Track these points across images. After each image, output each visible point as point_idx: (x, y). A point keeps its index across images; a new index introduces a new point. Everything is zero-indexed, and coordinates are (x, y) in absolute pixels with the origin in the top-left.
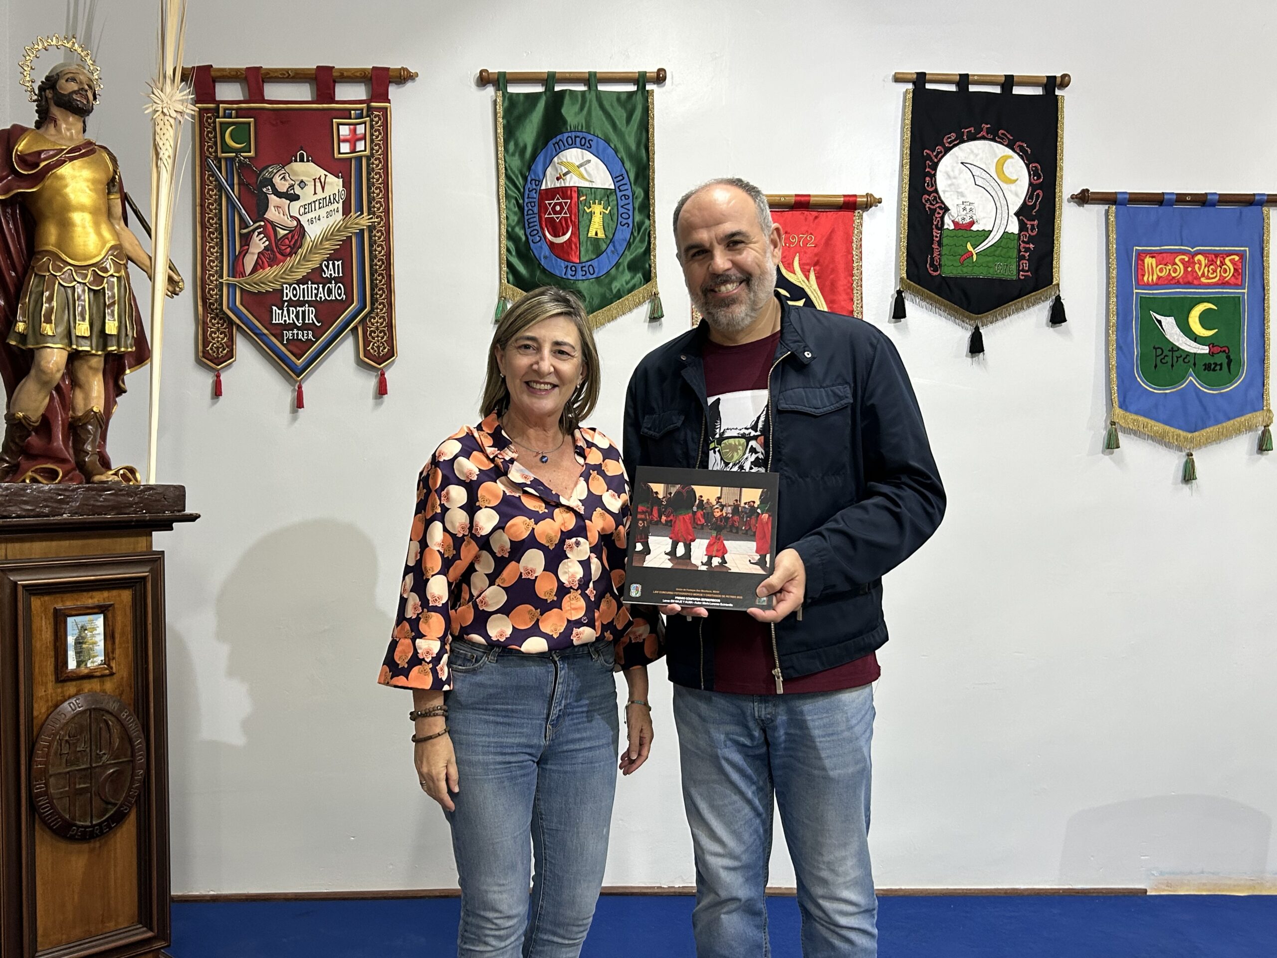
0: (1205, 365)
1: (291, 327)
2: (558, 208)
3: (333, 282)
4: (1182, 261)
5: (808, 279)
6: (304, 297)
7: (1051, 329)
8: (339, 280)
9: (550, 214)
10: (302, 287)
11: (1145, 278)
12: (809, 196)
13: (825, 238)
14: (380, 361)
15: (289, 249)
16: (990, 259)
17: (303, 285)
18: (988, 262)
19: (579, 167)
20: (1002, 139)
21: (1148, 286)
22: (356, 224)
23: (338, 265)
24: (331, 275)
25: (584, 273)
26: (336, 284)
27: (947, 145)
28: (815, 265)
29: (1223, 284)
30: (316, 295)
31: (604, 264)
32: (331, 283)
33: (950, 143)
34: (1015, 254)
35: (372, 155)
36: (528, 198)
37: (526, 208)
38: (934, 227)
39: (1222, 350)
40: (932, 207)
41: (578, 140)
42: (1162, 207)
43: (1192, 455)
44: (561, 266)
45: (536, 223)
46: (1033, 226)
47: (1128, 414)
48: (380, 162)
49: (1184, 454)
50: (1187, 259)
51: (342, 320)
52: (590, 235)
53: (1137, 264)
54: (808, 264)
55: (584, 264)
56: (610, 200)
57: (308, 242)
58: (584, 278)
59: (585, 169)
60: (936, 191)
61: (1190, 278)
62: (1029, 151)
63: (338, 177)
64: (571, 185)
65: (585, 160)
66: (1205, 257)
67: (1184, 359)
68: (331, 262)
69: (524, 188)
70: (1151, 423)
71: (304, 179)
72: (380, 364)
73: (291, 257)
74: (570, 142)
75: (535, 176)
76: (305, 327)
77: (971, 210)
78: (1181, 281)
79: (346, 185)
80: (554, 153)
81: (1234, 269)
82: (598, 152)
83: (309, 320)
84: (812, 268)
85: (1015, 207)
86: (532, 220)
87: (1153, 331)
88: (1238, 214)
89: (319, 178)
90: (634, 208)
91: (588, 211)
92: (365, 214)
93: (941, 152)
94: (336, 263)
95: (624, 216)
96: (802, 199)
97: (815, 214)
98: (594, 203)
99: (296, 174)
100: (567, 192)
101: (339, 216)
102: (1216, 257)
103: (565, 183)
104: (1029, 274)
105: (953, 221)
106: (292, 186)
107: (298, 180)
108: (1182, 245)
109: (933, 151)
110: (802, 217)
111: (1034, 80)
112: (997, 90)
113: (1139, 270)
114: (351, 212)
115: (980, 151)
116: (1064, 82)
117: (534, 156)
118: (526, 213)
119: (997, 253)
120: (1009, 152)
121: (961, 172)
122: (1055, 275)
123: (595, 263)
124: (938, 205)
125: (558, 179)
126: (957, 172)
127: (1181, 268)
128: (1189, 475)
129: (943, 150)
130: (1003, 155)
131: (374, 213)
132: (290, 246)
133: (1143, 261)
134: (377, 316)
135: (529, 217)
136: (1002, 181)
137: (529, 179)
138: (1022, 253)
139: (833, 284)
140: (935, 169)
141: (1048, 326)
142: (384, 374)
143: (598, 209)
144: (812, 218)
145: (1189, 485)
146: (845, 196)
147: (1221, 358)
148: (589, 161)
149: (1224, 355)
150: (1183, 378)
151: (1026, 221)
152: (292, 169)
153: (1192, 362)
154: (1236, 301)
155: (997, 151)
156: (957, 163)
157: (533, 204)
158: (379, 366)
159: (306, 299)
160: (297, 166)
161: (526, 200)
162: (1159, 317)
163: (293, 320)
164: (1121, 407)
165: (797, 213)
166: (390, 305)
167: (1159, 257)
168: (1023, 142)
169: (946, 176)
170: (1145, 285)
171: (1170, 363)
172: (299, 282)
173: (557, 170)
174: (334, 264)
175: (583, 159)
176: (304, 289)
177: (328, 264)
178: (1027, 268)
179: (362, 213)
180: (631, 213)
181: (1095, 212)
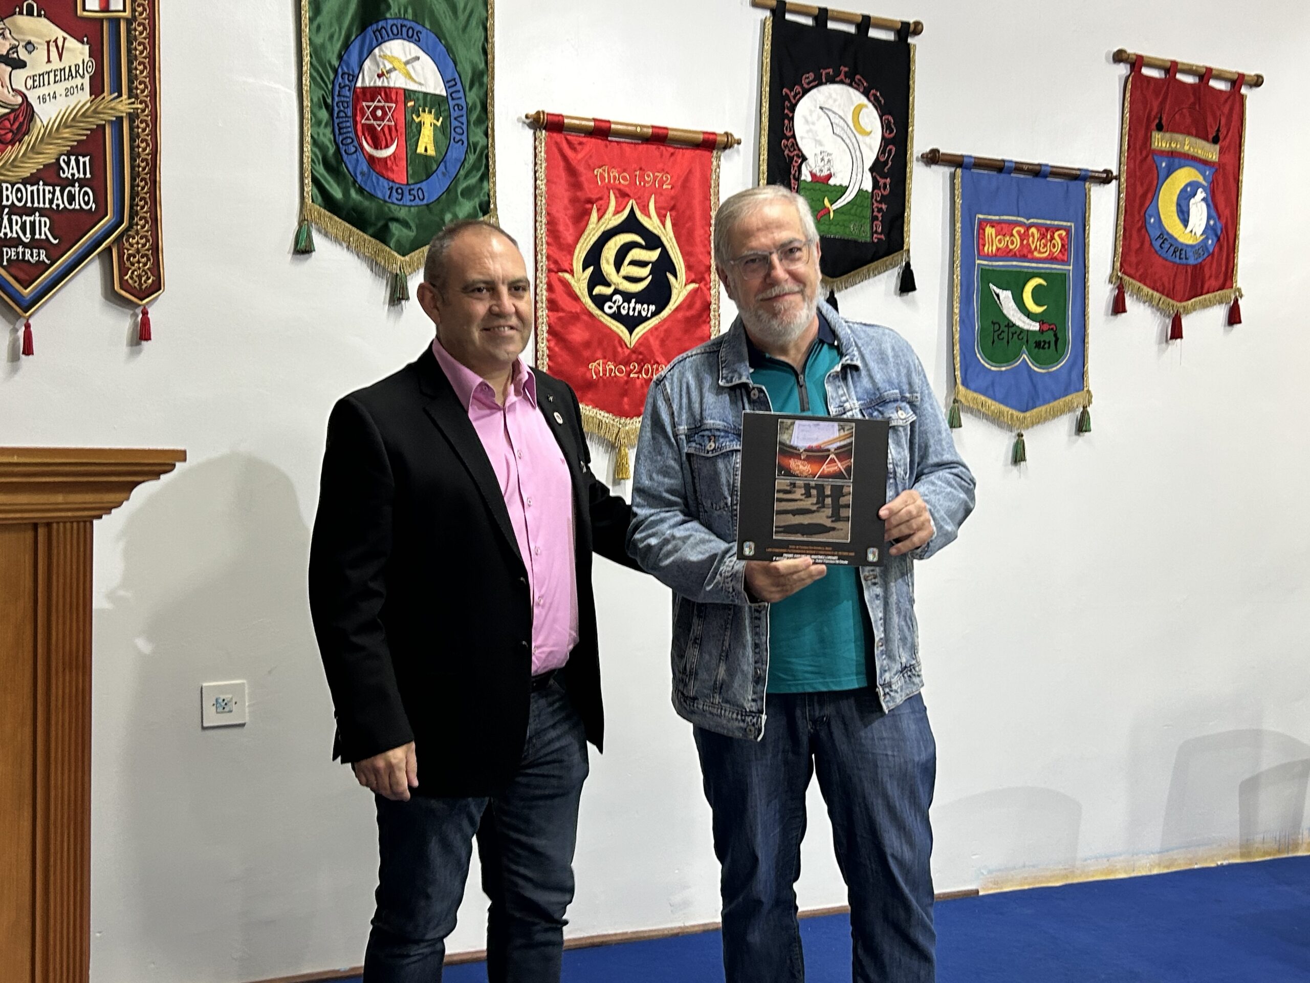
0: (1036, 342)
1: (14, 243)
2: (379, 113)
3: (77, 185)
4: (1018, 232)
5: (664, 225)
6: (33, 202)
7: (899, 298)
8: (83, 182)
9: (368, 119)
10: (29, 188)
11: (986, 249)
12: (666, 128)
13: (682, 179)
14: (142, 295)
15: (10, 134)
16: (846, 217)
17: (32, 185)
18: (845, 221)
19: (407, 63)
20: (859, 85)
21: (988, 257)
22: (112, 109)
23: (84, 163)
24: (73, 175)
25: (413, 198)
26: (81, 188)
27: (806, 86)
28: (672, 209)
29: (1052, 259)
30: (51, 202)
31: (435, 187)
32: (73, 186)
33: (809, 83)
34: (868, 213)
35: (134, 18)
36: (339, 95)
37: (336, 109)
38: (792, 177)
39: (1051, 327)
40: (790, 154)
41: (404, 30)
42: (1002, 176)
43: (1022, 436)
44: (384, 187)
45: (350, 130)
46: (885, 184)
47: (968, 391)
48: (145, 29)
49: (1014, 434)
50: (1022, 231)
51: (90, 237)
52: (419, 151)
53: (978, 231)
54: (664, 208)
55: (412, 187)
56: (442, 109)
57: (38, 128)
58: (413, 203)
59: (413, 67)
60: (794, 136)
61: (1025, 251)
62: (883, 102)
63: (83, 42)
64: (397, 85)
65: (413, 55)
66: (1038, 230)
67: (1020, 335)
68: (73, 158)
69: (333, 83)
70: (989, 401)
71: (33, 40)
72: (142, 300)
73: (13, 145)
74: (395, 31)
75: (348, 69)
76: (35, 244)
77: (829, 161)
78: (1017, 253)
79: (96, 53)
80: (375, 42)
81: (1063, 246)
82: (428, 48)
83: (40, 234)
84: (668, 214)
85: (869, 163)
86: (344, 125)
87: (991, 305)
88: (1065, 186)
89: (56, 41)
90: (468, 122)
91: (417, 120)
92: (125, 96)
93: (799, 93)
94: (81, 159)
95: (458, 130)
96: (660, 131)
97: (671, 150)
98: (424, 111)
99: (20, 31)
100: (391, 92)
101: (85, 96)
102: (1047, 230)
103: (388, 82)
104: (883, 237)
105: (811, 172)
106: (14, 48)
107: (23, 41)
108: (1018, 216)
109: (791, 90)
110: (657, 153)
111: (889, 24)
112: (852, 29)
113: (981, 240)
114: (103, 92)
115: (839, 97)
116: (917, 29)
117: (346, 46)
118: (335, 115)
119: (853, 211)
120: (863, 100)
121: (819, 118)
122: (906, 240)
123: (424, 185)
124: (795, 152)
125: (379, 76)
126: (815, 116)
127: (1017, 239)
128: (1018, 456)
129: (800, 90)
130: (859, 102)
131: (137, 97)
132: (11, 131)
133: (984, 230)
134: (137, 233)
135: (341, 120)
136: (860, 133)
137: (340, 70)
138: (875, 213)
139: (691, 233)
140: (793, 111)
141: (896, 294)
142: (147, 313)
143: (428, 120)
144: (668, 155)
145: (1018, 467)
146: (704, 133)
147: (1049, 337)
148: (418, 58)
149: (1051, 333)
150: (1017, 356)
151: (878, 178)
152: (14, 24)
153: (1025, 339)
154: (1063, 277)
155: (854, 98)
156: (816, 107)
157: (346, 105)
158: (140, 302)
159: (36, 205)
160: (22, 21)
161: (336, 99)
162: (998, 291)
163: (17, 233)
164: (963, 384)
165: (652, 148)
166: (155, 221)
167: (999, 227)
168: (877, 90)
169: (803, 120)
170: (985, 256)
171: (1005, 340)
172: (25, 182)
173: (378, 66)
174: (77, 162)
175: (410, 54)
176: (32, 192)
177: (69, 160)
178: (880, 230)
179: (120, 95)
180: (465, 127)
181: (941, 173)
